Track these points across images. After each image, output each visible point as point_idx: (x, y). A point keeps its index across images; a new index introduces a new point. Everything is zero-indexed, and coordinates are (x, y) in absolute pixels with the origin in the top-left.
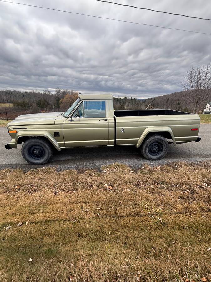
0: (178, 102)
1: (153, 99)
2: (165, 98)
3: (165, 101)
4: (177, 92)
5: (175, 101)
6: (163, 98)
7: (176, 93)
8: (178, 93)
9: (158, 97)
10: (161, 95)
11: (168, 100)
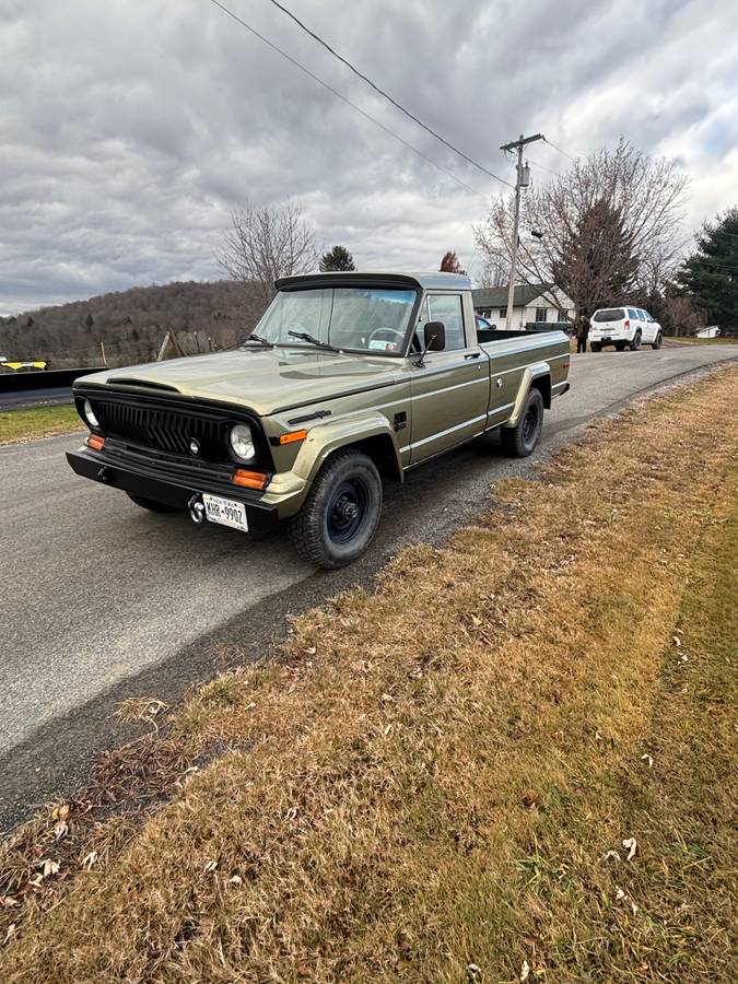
0: (130, 328)
1: (26, 322)
2: (75, 317)
3: (79, 328)
4: (113, 292)
5: (118, 324)
6: (65, 317)
7: (111, 294)
8: (117, 293)
9: (44, 312)
10: (52, 305)
11: (90, 322)
